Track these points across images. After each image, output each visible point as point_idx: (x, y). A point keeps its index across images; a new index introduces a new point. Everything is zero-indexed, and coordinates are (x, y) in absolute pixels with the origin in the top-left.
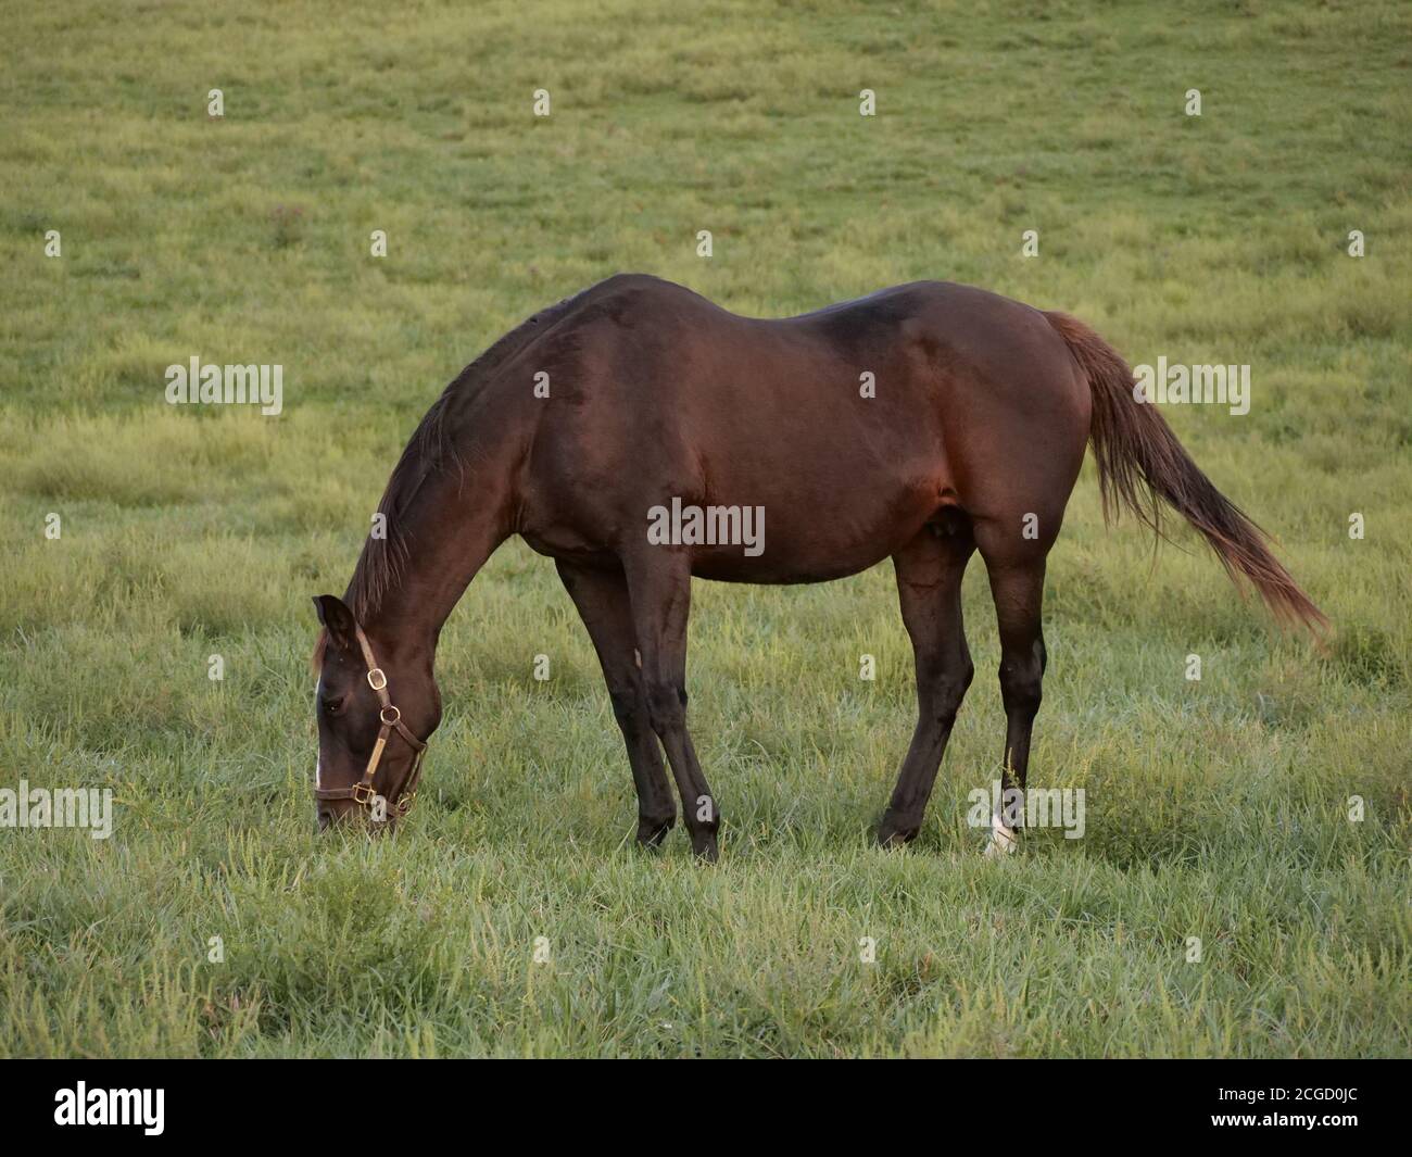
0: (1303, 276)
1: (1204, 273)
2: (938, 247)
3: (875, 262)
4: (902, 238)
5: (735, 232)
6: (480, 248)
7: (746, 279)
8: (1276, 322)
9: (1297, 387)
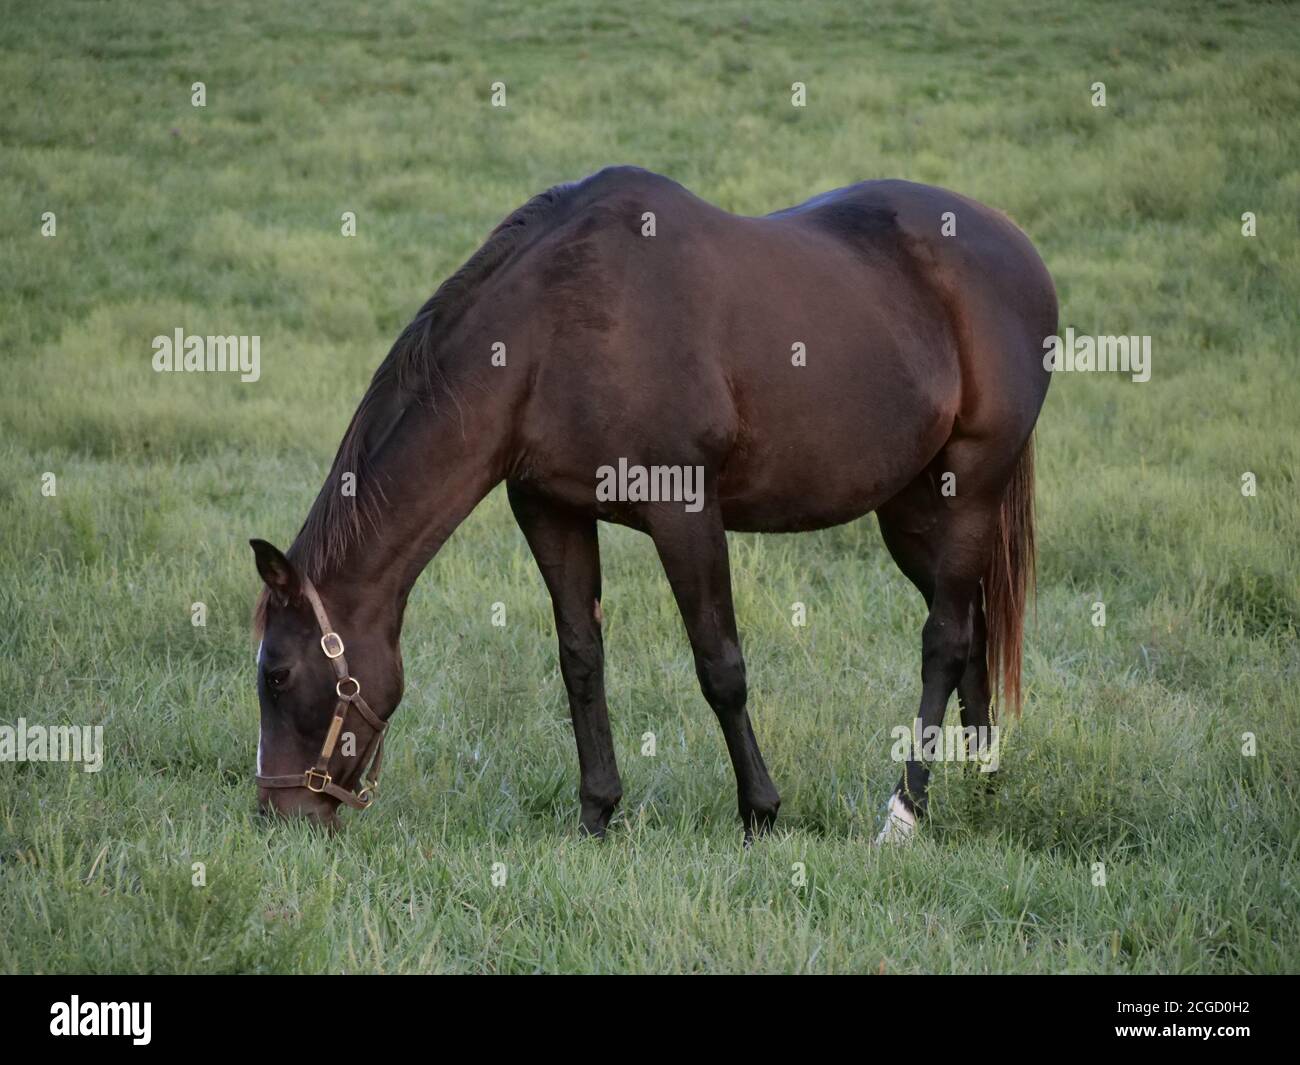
0: (1076, 147)
1: (963, 143)
2: (649, 109)
3: (575, 126)
4: (605, 98)
5: (409, 90)
6: (110, 106)
7: (426, 145)
8: (1050, 203)
9: (1081, 279)
